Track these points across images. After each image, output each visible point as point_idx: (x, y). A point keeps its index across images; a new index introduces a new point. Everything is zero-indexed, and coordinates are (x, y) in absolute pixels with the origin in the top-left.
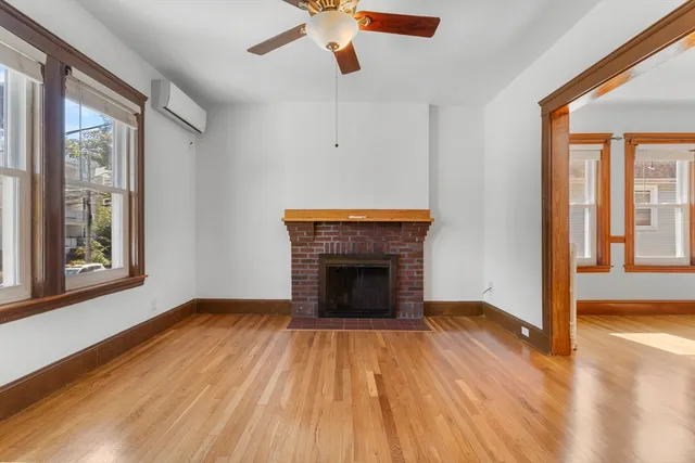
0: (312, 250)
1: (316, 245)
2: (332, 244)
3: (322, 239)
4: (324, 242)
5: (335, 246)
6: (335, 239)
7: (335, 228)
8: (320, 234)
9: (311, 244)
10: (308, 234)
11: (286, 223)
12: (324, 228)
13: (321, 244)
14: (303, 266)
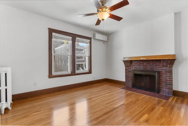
2: (136, 67)
3: (133, 65)
5: (137, 67)
6: (137, 65)
7: (137, 62)
9: (130, 67)
10: (129, 64)
11: (123, 61)
12: (134, 62)
13: (133, 67)
14: (128, 73)
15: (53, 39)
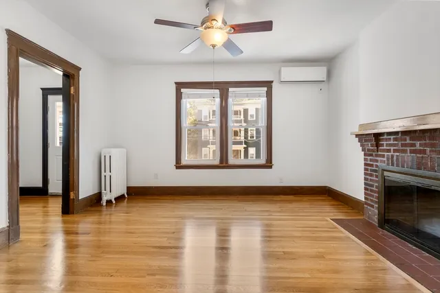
0: (377, 161)
1: (380, 156)
2: (392, 156)
3: (384, 151)
4: (386, 154)
5: (395, 158)
6: (395, 151)
7: (395, 139)
8: (382, 145)
9: (377, 156)
10: (372, 145)
11: (357, 136)
12: (386, 140)
13: (383, 156)
14: (371, 175)
15: (184, 101)
